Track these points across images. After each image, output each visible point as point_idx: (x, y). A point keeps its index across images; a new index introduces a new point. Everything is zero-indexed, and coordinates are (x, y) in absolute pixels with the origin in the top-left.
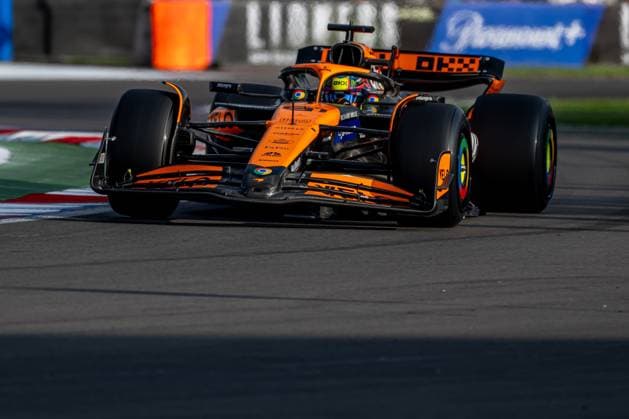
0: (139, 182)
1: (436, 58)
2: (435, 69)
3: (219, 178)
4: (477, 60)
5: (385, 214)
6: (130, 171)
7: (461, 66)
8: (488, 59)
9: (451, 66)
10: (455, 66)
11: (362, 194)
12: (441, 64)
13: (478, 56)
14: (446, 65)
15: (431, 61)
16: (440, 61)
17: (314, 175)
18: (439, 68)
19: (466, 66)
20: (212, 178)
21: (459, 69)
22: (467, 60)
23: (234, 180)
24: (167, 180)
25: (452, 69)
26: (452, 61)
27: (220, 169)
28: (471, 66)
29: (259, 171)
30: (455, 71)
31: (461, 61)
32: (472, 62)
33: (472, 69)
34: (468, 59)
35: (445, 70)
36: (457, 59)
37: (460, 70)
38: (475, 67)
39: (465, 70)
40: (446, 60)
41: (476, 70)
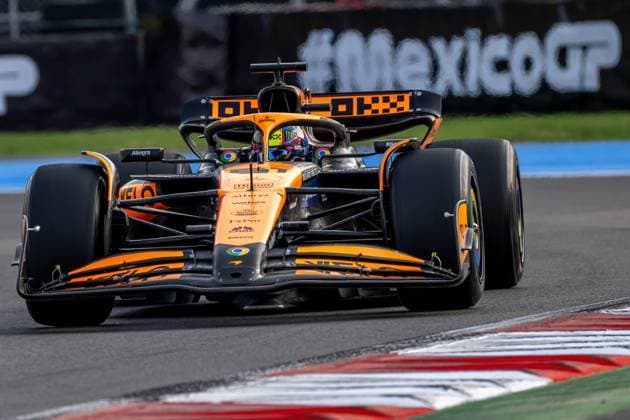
0: (73, 280)
1: (355, 99)
2: (355, 114)
3: (180, 265)
4: (407, 97)
5: (395, 289)
6: (58, 267)
7: (387, 106)
8: (419, 94)
9: (375, 106)
10: (380, 106)
11: (364, 267)
12: (362, 106)
13: (407, 92)
14: (369, 107)
15: (349, 103)
16: (361, 101)
17: (301, 250)
18: (360, 111)
19: (393, 105)
20: (172, 266)
21: (385, 111)
22: (393, 98)
23: (199, 266)
24: (111, 274)
25: (377, 111)
26: (375, 100)
27: (180, 254)
28: (400, 105)
29: (232, 252)
30: (380, 113)
31: (386, 100)
32: (401, 99)
33: (402, 109)
34: (396, 96)
35: (367, 113)
36: (381, 97)
37: (387, 110)
38: (405, 105)
39: (393, 111)
40: (368, 100)
41: (407, 109)
